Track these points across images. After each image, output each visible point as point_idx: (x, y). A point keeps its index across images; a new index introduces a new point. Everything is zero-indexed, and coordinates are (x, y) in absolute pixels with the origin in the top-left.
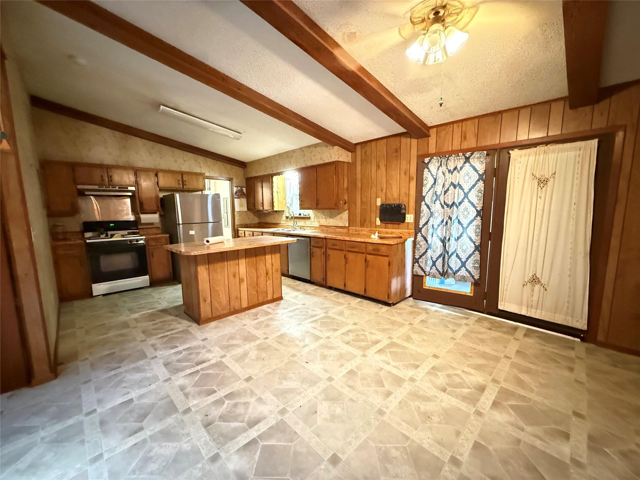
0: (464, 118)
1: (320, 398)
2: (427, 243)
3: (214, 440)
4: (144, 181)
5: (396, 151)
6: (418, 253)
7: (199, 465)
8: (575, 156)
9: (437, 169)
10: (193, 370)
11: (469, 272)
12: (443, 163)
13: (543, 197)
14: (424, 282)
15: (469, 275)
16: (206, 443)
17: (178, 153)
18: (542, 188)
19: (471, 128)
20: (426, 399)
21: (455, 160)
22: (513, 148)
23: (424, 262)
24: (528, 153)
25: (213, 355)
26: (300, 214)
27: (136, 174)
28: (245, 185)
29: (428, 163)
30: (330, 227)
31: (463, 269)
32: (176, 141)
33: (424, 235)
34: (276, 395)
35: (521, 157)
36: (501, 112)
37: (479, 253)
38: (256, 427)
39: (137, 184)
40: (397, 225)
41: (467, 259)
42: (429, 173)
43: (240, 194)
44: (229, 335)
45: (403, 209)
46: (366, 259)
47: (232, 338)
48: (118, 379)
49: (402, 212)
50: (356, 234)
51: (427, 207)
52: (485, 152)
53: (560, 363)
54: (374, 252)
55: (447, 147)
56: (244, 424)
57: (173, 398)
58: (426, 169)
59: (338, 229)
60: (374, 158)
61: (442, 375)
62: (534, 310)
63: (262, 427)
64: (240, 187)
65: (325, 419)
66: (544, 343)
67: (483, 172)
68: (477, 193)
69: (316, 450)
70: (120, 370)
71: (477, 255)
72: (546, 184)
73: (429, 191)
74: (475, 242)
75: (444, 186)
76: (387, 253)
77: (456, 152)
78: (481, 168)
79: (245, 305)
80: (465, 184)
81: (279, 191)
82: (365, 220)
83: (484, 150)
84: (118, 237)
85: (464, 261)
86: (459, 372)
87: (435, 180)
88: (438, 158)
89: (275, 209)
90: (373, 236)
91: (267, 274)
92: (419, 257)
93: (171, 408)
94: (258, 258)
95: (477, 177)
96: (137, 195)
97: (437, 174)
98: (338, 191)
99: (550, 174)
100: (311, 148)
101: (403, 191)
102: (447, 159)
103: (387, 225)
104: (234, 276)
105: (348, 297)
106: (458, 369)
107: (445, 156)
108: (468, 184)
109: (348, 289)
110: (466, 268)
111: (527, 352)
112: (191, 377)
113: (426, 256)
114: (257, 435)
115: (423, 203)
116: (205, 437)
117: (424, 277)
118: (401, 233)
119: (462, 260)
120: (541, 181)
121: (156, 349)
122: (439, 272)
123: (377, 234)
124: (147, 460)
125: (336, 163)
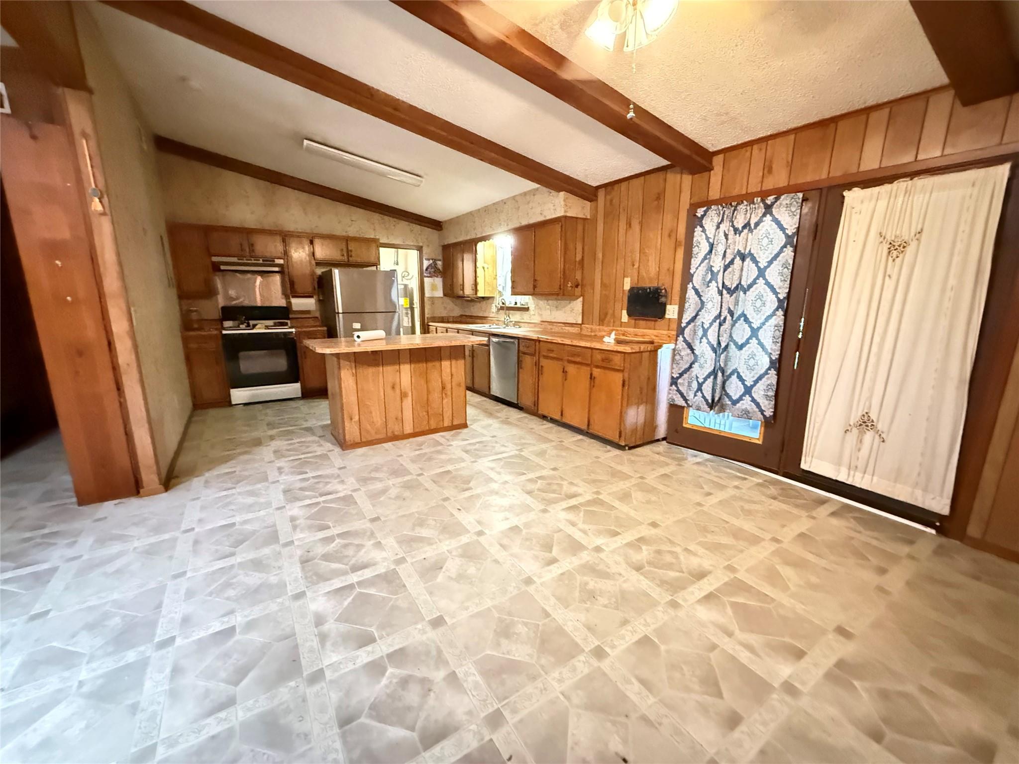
0: (769, 134)
1: (454, 553)
2: (693, 353)
3: (306, 578)
4: (296, 251)
5: (658, 198)
6: (677, 369)
7: (279, 600)
8: (964, 198)
9: (715, 227)
10: (314, 501)
11: (758, 405)
12: (725, 216)
13: (894, 277)
14: (684, 417)
15: (757, 410)
16: (296, 580)
17: (343, 208)
18: (894, 260)
19: (781, 152)
20: (605, 575)
21: (747, 211)
22: (850, 186)
23: (687, 384)
24: (875, 196)
25: (345, 487)
26: (516, 303)
27: (284, 241)
28: (440, 257)
29: (703, 216)
30: (555, 324)
31: (747, 398)
32: (340, 191)
33: (687, 339)
34: (400, 542)
35: (862, 202)
36: (835, 120)
37: (775, 372)
38: (360, 573)
39: (286, 254)
40: (653, 323)
41: (756, 382)
42: (703, 234)
43: (433, 270)
44: (375, 465)
45: (662, 296)
46: (591, 375)
47: (377, 469)
48: (228, 500)
49: (660, 301)
50: (590, 336)
51: (696, 293)
52: (800, 195)
53: (869, 560)
54: (604, 364)
55: (738, 189)
56: (347, 567)
57: (278, 528)
58: (698, 227)
59: (567, 328)
60: (624, 210)
61: (647, 550)
62: (859, 475)
63: (367, 574)
64: (432, 259)
65: (449, 577)
66: (861, 529)
67: (795, 231)
68: (781, 269)
69: (420, 608)
70: (234, 491)
71: (771, 377)
72: (902, 252)
73: (699, 265)
74: (771, 353)
75: (724, 256)
76: (621, 367)
77: (749, 198)
78: (791, 224)
79: (408, 429)
80: (761, 253)
81: (486, 266)
82: (606, 314)
83: (799, 192)
84: (261, 328)
85: (749, 385)
86: (678, 550)
87: (712, 246)
88: (718, 208)
89: (481, 294)
90: (606, 339)
91: (443, 388)
92: (678, 375)
93: (273, 537)
94: (430, 365)
95: (783, 240)
96: (286, 270)
97: (715, 236)
98: (564, 266)
99: (913, 234)
100: (528, 197)
101: (665, 266)
102: (733, 208)
103: (637, 321)
104: (393, 388)
105: (565, 432)
106: (679, 545)
107: (731, 204)
108: (767, 252)
109: (566, 420)
110: (752, 398)
111: (817, 538)
112: (308, 509)
113: (690, 374)
114: (357, 581)
115: (690, 286)
116: (298, 573)
117: (685, 409)
118: (657, 336)
119: (746, 383)
120: (894, 246)
121: (281, 473)
122: (706, 400)
123: (613, 336)
124: (228, 585)
125: (563, 220)
